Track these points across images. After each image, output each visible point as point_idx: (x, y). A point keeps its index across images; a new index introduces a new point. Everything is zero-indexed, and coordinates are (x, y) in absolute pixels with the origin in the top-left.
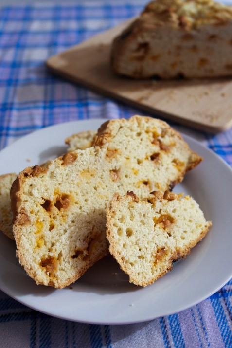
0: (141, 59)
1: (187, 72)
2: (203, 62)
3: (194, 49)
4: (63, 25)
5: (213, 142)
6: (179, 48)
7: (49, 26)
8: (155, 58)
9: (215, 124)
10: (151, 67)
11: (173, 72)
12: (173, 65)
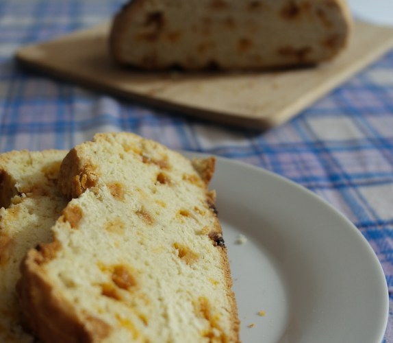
0: (152, 38)
1: (222, 59)
2: (245, 43)
3: (230, 23)
4: (48, 20)
5: (257, 142)
6: (207, 21)
7: (27, 21)
8: (173, 37)
9: (259, 114)
10: (169, 52)
11: (203, 59)
12: (201, 48)
